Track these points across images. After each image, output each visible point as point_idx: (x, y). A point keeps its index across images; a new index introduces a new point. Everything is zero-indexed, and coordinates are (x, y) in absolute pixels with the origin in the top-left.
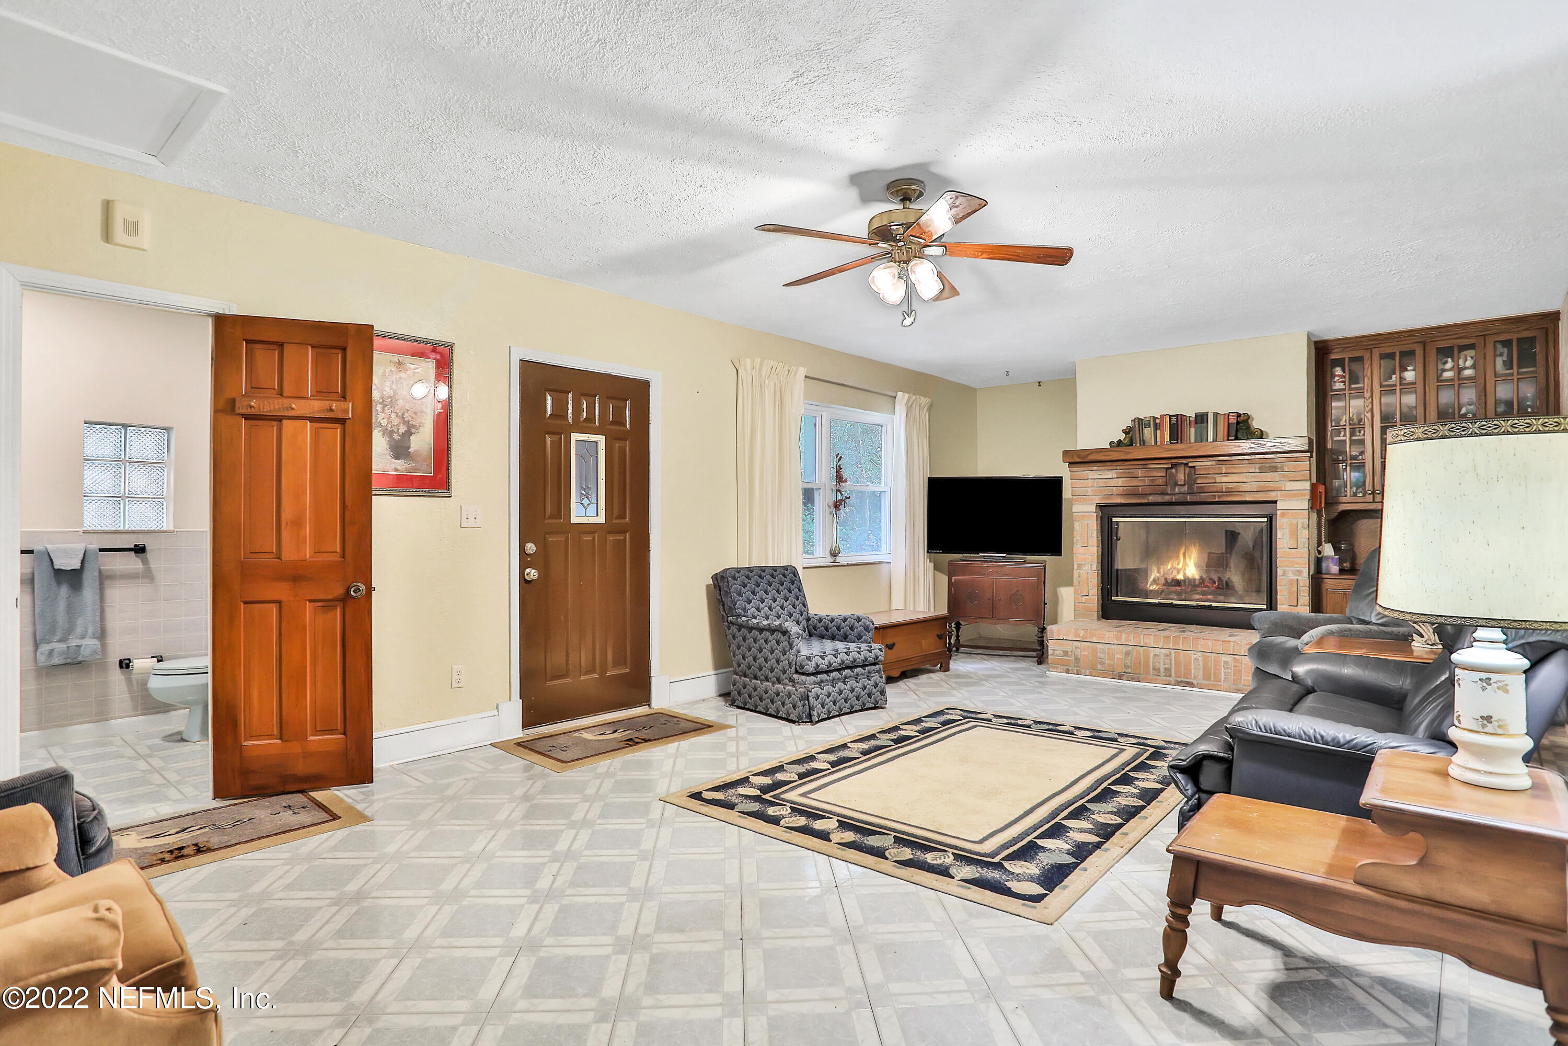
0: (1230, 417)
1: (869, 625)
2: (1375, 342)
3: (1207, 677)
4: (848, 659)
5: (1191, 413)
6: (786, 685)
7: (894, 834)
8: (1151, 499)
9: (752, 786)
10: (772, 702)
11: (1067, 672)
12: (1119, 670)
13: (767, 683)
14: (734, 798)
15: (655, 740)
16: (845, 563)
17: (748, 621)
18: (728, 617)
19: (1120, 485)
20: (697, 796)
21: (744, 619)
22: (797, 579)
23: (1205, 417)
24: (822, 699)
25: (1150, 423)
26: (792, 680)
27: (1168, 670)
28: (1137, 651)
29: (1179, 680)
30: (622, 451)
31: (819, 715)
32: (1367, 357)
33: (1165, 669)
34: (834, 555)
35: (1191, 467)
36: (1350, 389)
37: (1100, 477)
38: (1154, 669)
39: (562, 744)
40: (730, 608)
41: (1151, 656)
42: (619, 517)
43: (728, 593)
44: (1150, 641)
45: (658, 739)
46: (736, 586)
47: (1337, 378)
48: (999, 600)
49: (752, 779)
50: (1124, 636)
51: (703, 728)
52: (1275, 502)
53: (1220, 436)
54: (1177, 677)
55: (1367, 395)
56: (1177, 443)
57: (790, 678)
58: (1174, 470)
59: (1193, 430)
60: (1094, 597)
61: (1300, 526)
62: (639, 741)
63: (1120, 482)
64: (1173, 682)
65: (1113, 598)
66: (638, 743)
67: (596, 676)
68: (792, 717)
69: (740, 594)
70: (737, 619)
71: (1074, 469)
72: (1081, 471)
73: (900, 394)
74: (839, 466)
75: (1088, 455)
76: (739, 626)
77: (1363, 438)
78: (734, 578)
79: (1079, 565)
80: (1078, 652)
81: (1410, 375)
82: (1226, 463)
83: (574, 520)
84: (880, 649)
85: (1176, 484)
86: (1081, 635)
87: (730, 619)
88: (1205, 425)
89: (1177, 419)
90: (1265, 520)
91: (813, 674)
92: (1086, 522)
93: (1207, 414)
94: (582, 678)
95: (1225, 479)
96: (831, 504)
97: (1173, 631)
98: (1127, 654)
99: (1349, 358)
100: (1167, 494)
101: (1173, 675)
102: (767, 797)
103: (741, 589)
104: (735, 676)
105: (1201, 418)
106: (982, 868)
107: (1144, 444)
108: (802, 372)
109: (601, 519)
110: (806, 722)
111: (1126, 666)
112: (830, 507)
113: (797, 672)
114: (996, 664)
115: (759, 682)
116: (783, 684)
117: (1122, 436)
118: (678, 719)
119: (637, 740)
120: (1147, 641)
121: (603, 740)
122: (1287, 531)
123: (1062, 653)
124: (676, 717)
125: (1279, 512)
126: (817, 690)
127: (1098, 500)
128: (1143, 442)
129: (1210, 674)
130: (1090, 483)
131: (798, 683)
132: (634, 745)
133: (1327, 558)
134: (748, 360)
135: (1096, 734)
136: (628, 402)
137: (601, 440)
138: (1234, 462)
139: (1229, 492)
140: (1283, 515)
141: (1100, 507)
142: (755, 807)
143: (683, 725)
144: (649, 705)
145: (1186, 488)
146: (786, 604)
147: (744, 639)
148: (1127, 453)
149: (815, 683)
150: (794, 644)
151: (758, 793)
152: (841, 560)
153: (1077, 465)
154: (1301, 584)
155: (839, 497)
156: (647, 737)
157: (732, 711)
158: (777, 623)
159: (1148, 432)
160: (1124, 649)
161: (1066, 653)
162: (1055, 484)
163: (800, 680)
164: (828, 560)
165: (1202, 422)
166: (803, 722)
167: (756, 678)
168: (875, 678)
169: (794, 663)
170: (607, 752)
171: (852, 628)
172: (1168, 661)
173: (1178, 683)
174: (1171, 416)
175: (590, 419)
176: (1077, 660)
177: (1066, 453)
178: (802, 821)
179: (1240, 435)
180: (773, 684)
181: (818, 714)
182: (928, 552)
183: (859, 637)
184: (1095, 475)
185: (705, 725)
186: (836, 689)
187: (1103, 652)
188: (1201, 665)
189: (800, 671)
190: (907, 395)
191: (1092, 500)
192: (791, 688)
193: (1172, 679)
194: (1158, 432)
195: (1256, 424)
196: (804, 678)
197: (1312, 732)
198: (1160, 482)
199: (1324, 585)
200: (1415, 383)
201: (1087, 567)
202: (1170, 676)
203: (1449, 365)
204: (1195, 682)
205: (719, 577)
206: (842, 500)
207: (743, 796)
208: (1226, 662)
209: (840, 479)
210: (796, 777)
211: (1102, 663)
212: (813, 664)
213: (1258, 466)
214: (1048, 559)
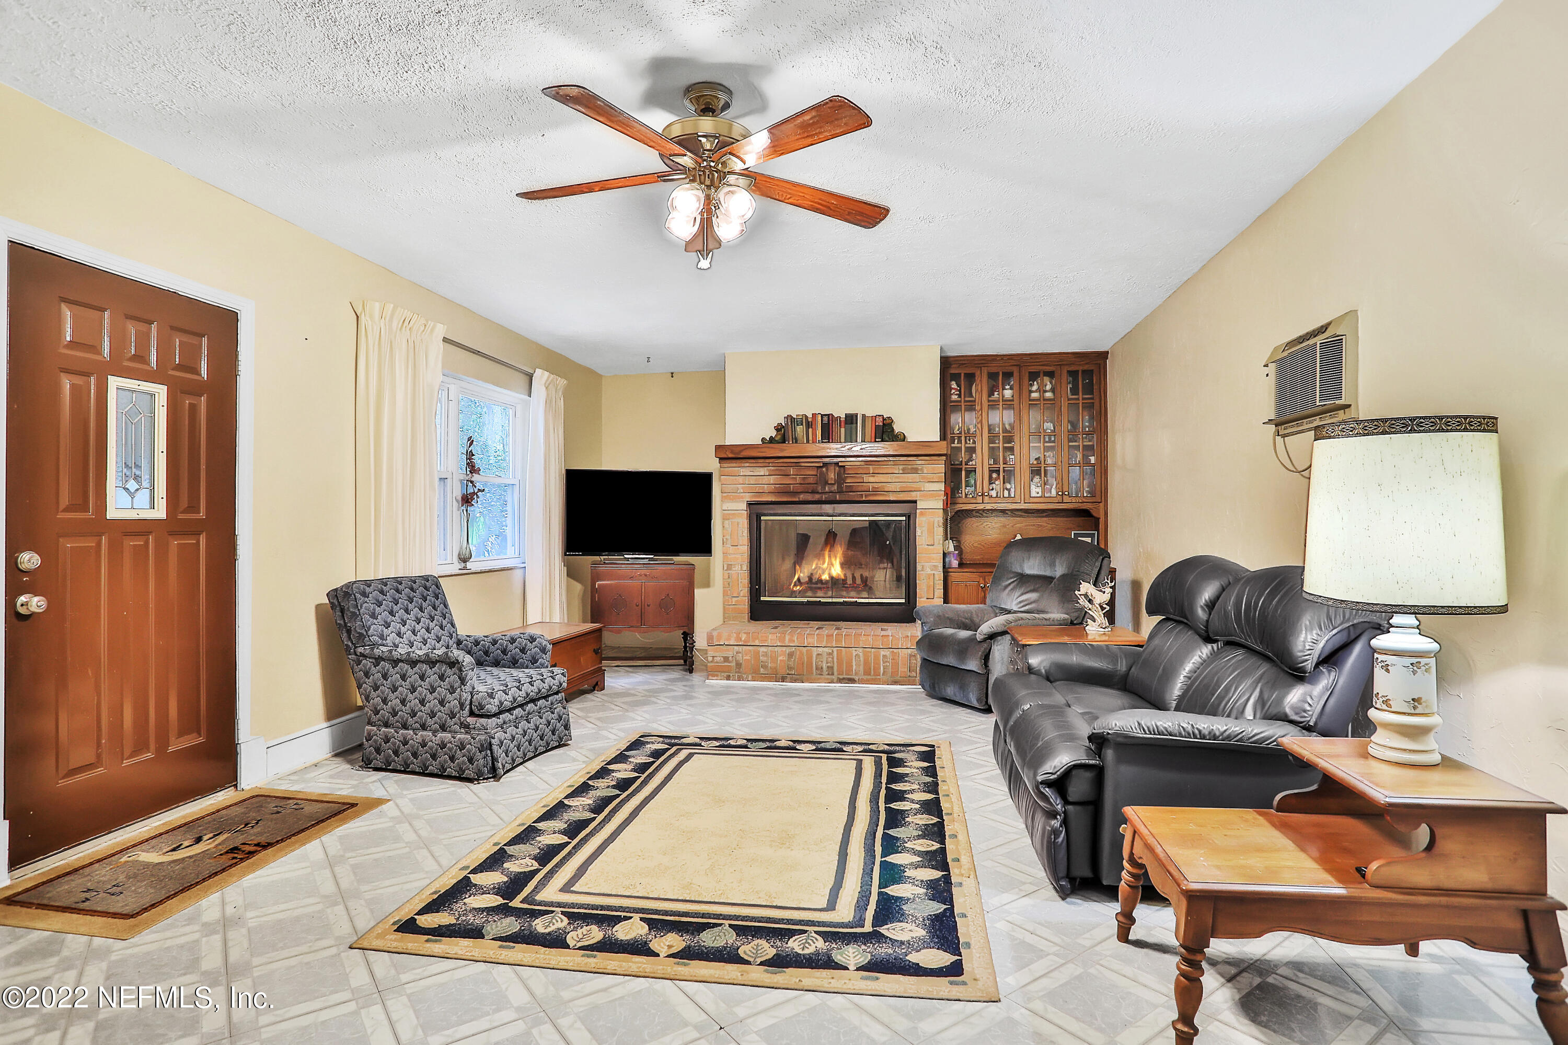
0: (877, 419)
1: (546, 645)
2: (983, 362)
3: (867, 672)
4: (532, 690)
5: (840, 412)
6: (456, 732)
7: (727, 922)
8: (802, 497)
9: (482, 890)
10: (434, 757)
11: (728, 678)
12: (782, 671)
13: (425, 733)
14: (470, 916)
15: (278, 842)
16: (478, 570)
17: (390, 651)
18: (356, 647)
19: (772, 482)
20: (408, 927)
21: (384, 649)
22: (440, 591)
23: (854, 418)
24: (506, 744)
25: (802, 421)
26: (466, 727)
27: (830, 668)
28: (801, 652)
29: (841, 677)
30: (193, 408)
31: (504, 766)
32: (978, 373)
33: (828, 667)
34: (464, 560)
35: (841, 466)
36: (965, 401)
37: (752, 474)
38: (817, 669)
39: (104, 882)
40: (361, 634)
41: (814, 656)
42: (187, 511)
43: (354, 616)
44: (814, 641)
45: (282, 840)
46: (367, 605)
47: (953, 391)
48: (648, 606)
49: (476, 879)
50: (787, 638)
51: (344, 810)
52: (915, 502)
53: (868, 438)
54: (838, 674)
55: (978, 407)
56: (829, 442)
57: (461, 723)
58: (824, 469)
59: (843, 430)
60: (744, 598)
61: (936, 525)
62: (252, 848)
63: (772, 479)
64: (835, 681)
65: (762, 599)
66: (251, 854)
67: (149, 755)
68: (468, 773)
69: (374, 616)
70: (372, 649)
71: (726, 465)
72: (732, 467)
73: (539, 372)
74: (471, 451)
75: (741, 451)
76: (375, 659)
77: (974, 445)
78: (364, 594)
79: (728, 565)
80: (739, 657)
81: (1008, 393)
82: (874, 463)
83: (111, 514)
84: (563, 674)
85: (826, 483)
86: (743, 639)
87: (360, 650)
88: (854, 425)
89: (829, 418)
90: (904, 518)
91: (495, 715)
92: (736, 520)
93: (856, 415)
94: (126, 763)
95: (872, 479)
96: (460, 498)
97: (830, 629)
98: (791, 655)
99: (965, 374)
100: (818, 493)
101: (836, 673)
102: (516, 903)
103: (374, 609)
104: (368, 727)
105: (851, 419)
106: (865, 944)
107: (796, 442)
108: (441, 331)
109: (160, 512)
110: (487, 779)
111: (790, 668)
112: (457, 501)
113: (472, 714)
114: (648, 676)
115: (411, 732)
116: (450, 732)
117: (774, 433)
118: (296, 801)
119: (247, 848)
120: (810, 640)
121: (183, 859)
122: (925, 529)
123: (722, 659)
124: (289, 799)
125: (918, 511)
126: (499, 735)
127: (748, 498)
128: (796, 440)
129: (870, 669)
130: (741, 479)
131: (474, 728)
132: (248, 858)
133: (949, 553)
134: (377, 305)
135: (820, 746)
136: (205, 340)
137: (161, 392)
138: (880, 463)
139: (876, 491)
140: (922, 514)
141: (750, 504)
142: (510, 925)
143: (309, 808)
144: (236, 786)
145: (836, 487)
146: (432, 625)
147: (385, 676)
148: (782, 450)
149: (498, 726)
150: (468, 677)
151: (498, 901)
152: (472, 566)
153: (728, 461)
154: (937, 578)
155: (471, 490)
156: (263, 839)
157: (369, 776)
158: (440, 652)
159: (800, 429)
160: (788, 650)
161: (726, 659)
162: (704, 480)
163: (478, 725)
164: (455, 568)
165: (852, 423)
166: (484, 779)
167: (405, 727)
168: (558, 709)
169: (468, 702)
170: (204, 880)
171: (523, 650)
172: (830, 659)
173: (840, 681)
174: (822, 416)
175: (141, 358)
176: (739, 665)
177: (718, 448)
178: (595, 934)
179: (885, 437)
180: (435, 732)
181: (502, 764)
182: (566, 555)
183: (534, 661)
184: (743, 471)
185: (344, 804)
186: (520, 730)
187: (765, 654)
188: (862, 659)
189: (477, 712)
190: (547, 374)
191: (742, 497)
192: (462, 736)
193: (835, 677)
194: (810, 430)
195: (897, 428)
196: (483, 721)
197: (1190, 727)
198: (811, 480)
199: (950, 578)
200: (1013, 400)
201: (738, 568)
202: (833, 674)
203: (1035, 388)
204: (856, 678)
205: (340, 594)
206: (474, 493)
207: (482, 910)
208: (884, 656)
209: (473, 468)
210: (536, 865)
211: (765, 667)
212: (496, 701)
213: (901, 467)
214: (696, 560)
